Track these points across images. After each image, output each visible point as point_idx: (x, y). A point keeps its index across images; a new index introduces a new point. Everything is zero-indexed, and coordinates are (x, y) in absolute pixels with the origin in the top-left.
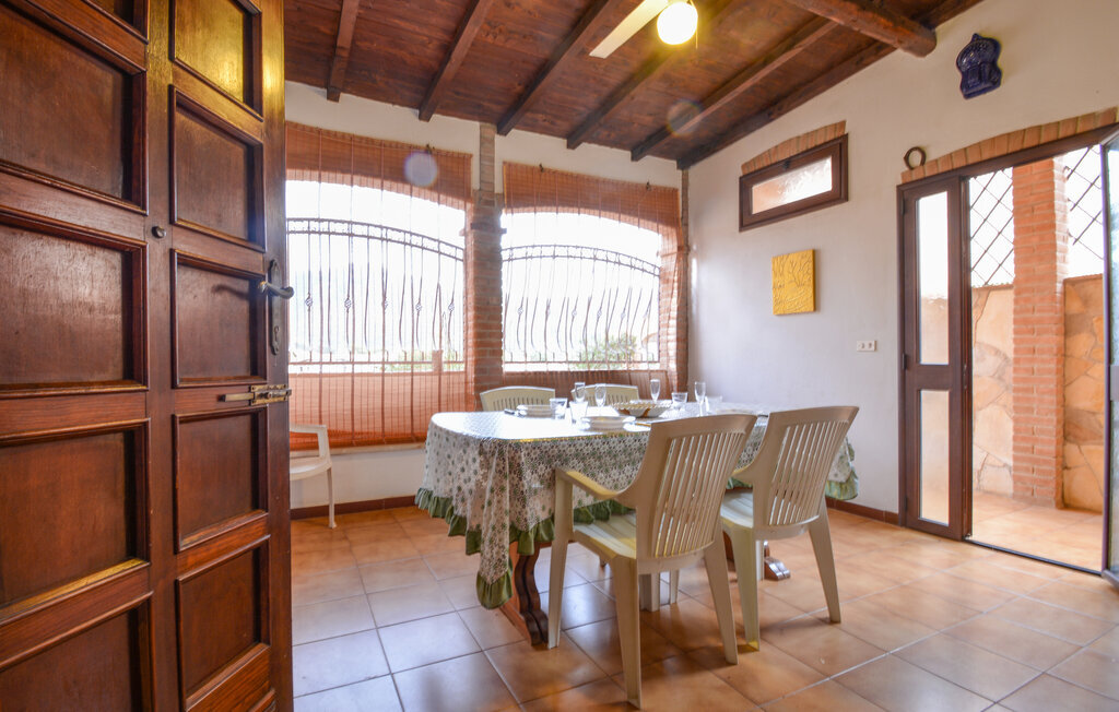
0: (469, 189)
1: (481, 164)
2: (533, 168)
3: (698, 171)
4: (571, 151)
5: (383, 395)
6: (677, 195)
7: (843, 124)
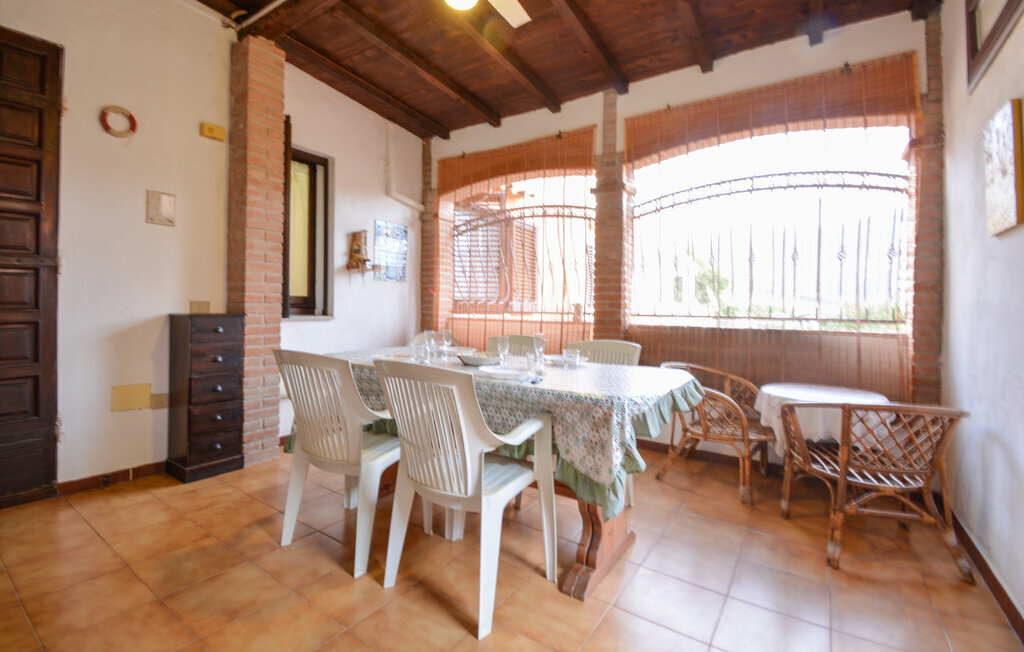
1: (604, 130)
2: (657, 114)
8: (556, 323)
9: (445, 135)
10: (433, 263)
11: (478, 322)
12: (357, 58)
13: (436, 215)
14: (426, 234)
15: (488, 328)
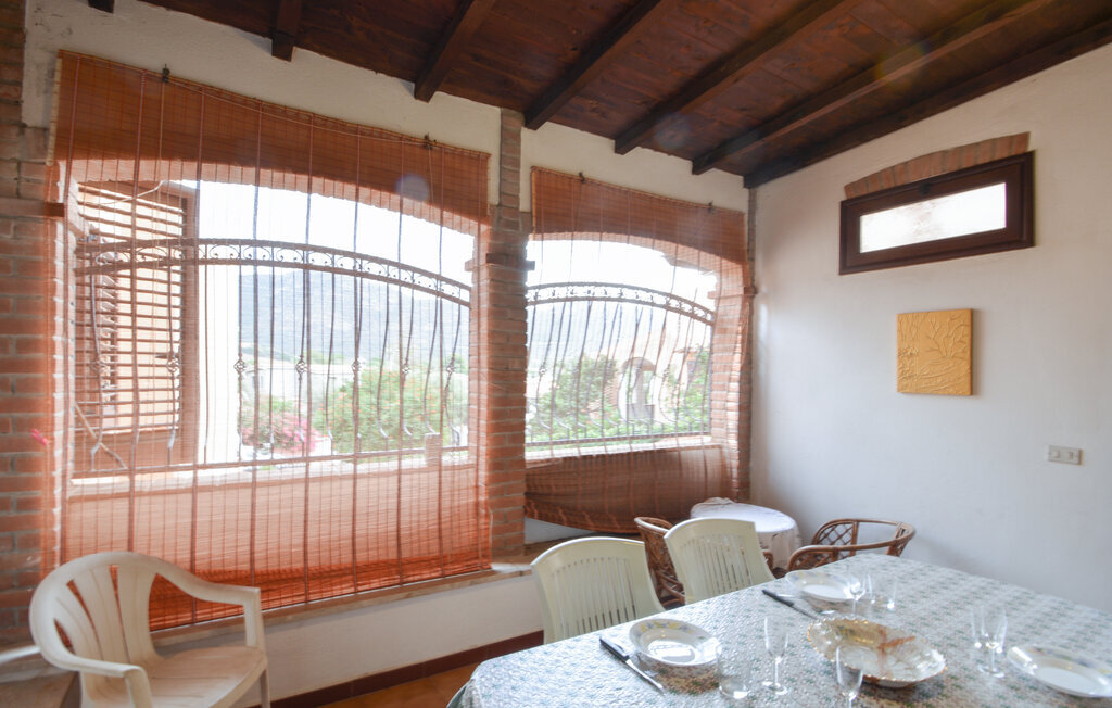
0: (484, 204)
1: (501, 168)
2: (571, 178)
3: (771, 191)
4: (619, 156)
5: (354, 516)
6: (742, 221)
7: (1024, 137)
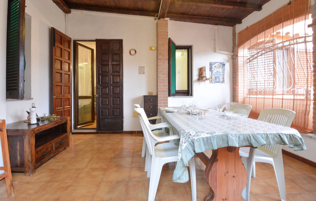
8: (290, 99)
9: (240, 22)
10: (236, 75)
11: (254, 99)
12: (192, 11)
13: (237, 56)
14: (234, 64)
15: (257, 102)
